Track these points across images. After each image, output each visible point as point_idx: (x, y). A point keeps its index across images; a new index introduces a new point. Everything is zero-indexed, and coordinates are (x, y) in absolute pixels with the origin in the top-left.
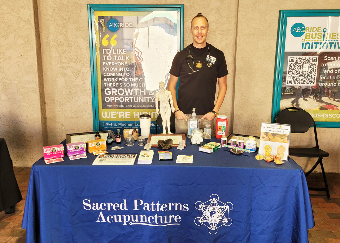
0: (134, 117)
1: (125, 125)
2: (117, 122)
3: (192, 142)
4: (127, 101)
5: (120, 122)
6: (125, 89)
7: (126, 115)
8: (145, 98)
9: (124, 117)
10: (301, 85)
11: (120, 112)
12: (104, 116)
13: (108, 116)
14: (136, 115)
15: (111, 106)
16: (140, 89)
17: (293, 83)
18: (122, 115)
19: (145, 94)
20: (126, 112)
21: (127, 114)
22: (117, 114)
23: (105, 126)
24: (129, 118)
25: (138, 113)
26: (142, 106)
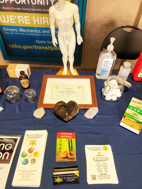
0: (35, 23)
1: (27, 31)
2: (18, 28)
3: (105, 96)
4: (23, 2)
5: (21, 27)
7: (26, 20)
9: (24, 23)
11: (19, 17)
12: (3, 20)
13: (6, 20)
14: (36, 21)
15: (7, 8)
18: (21, 20)
21: (27, 18)
22: (16, 18)
23: (7, 31)
24: (29, 23)
25: (38, 18)
26: (41, 10)
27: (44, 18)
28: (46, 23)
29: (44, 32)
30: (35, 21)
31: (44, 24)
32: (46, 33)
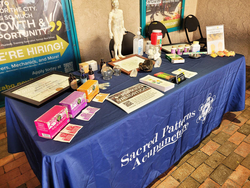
0: (29, 54)
1: (21, 65)
2: (9, 65)
4: (14, 37)
5: (13, 63)
6: (8, 23)
7: (19, 54)
8: (36, 30)
9: (16, 57)
10: (154, 3)
11: (10, 53)
14: (31, 51)
16: (28, 21)
17: (151, 2)
18: (13, 55)
19: (35, 26)
20: (18, 51)
21: (20, 52)
22: (6, 54)
24: (23, 56)
25: (32, 48)
26: (34, 40)
27: (38, 47)
28: (41, 52)
29: (40, 61)
30: (29, 52)
31: (39, 53)
32: (43, 62)
